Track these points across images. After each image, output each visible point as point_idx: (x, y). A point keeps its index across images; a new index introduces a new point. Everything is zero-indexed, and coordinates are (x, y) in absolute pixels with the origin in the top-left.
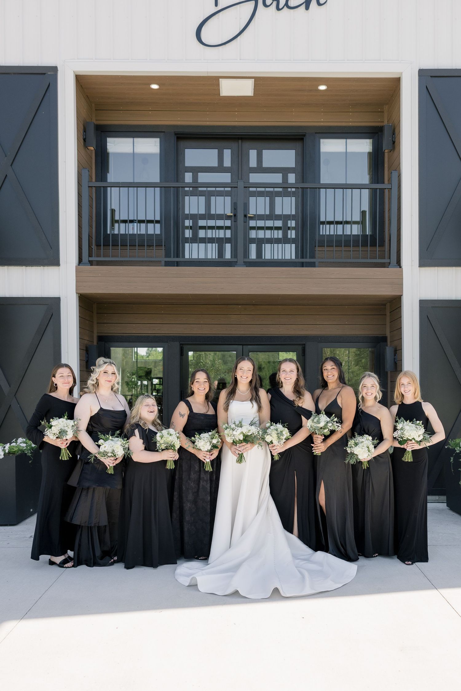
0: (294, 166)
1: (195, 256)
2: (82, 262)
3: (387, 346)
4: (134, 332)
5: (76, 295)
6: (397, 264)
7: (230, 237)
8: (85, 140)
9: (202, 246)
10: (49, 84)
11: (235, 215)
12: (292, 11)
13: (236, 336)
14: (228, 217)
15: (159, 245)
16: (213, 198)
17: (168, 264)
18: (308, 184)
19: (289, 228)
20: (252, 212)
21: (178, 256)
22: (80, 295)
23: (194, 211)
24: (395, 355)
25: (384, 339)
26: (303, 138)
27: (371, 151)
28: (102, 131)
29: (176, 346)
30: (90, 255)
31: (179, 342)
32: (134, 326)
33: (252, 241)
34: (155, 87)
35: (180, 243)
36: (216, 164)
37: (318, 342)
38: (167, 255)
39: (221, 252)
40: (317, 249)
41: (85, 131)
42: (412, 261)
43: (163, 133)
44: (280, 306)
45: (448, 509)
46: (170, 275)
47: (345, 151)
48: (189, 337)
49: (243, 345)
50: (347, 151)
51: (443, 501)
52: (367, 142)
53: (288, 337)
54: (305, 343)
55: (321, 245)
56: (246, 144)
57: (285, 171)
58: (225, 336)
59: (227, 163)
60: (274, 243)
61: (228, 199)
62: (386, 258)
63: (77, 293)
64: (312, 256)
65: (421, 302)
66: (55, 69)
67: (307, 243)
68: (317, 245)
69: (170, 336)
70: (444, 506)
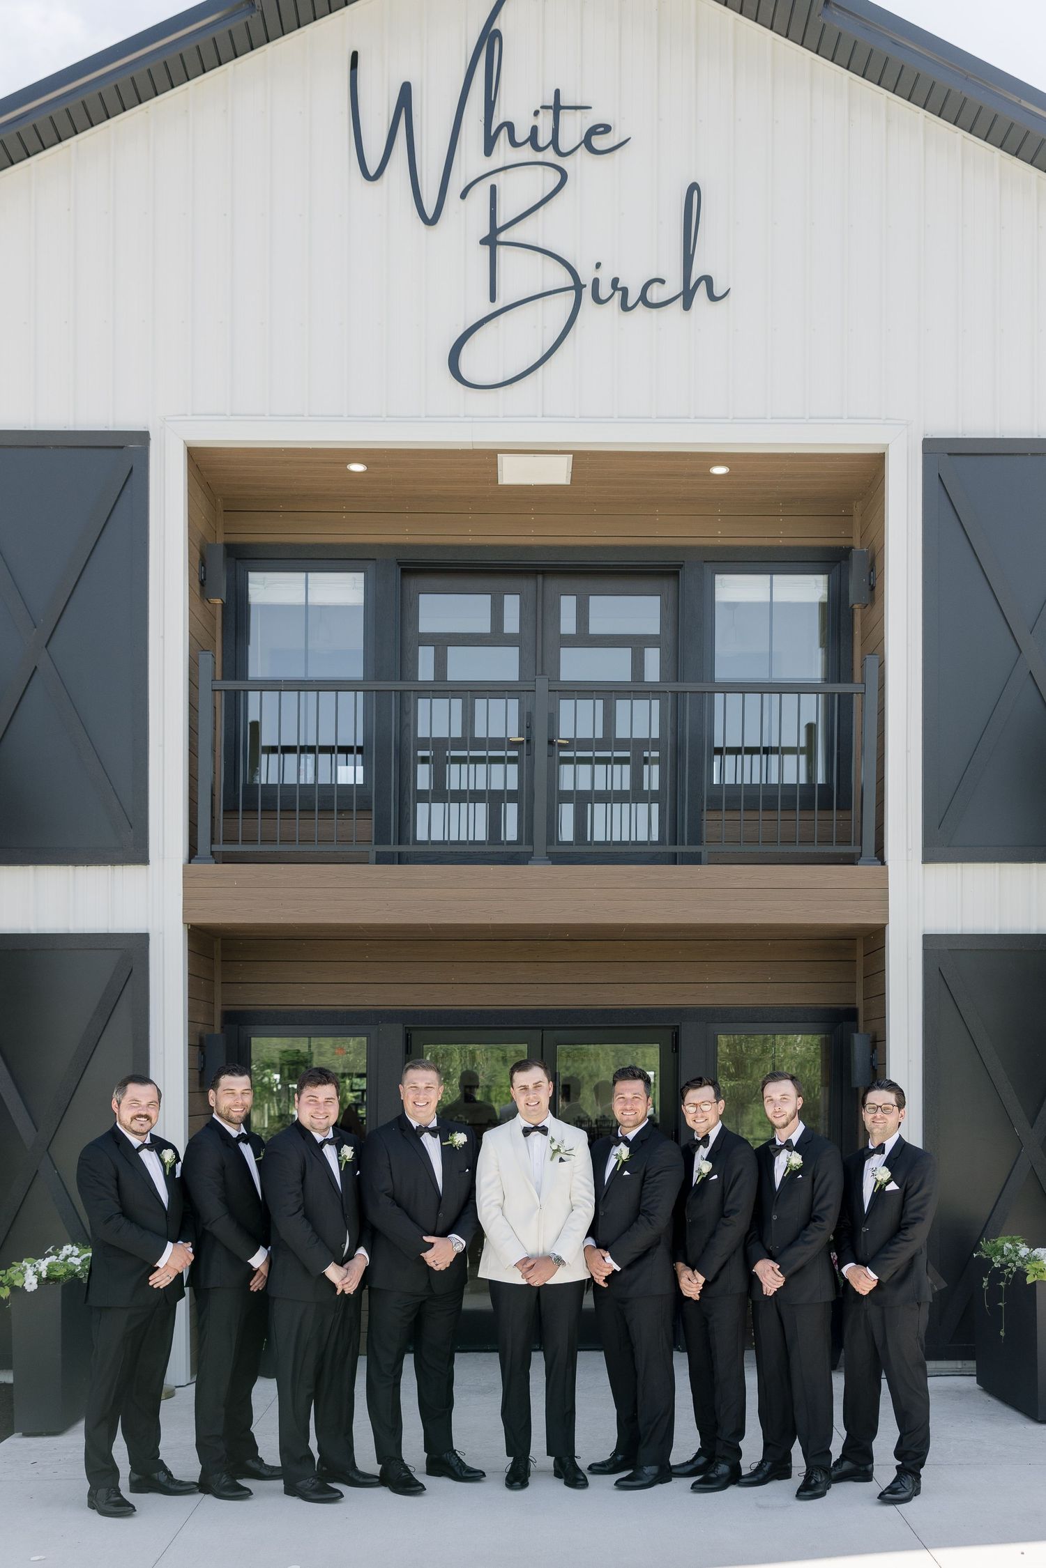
0: (658, 632)
2: (197, 854)
3: (857, 1031)
4: (304, 1002)
5: (184, 926)
6: (875, 855)
7: (516, 788)
8: (202, 583)
10: (132, 469)
11: (528, 741)
12: (654, 311)
13: (527, 1010)
14: (514, 745)
15: (361, 809)
16: (480, 704)
17: (382, 859)
18: (688, 684)
19: (646, 761)
20: (565, 732)
21: (402, 840)
22: (191, 926)
23: (440, 732)
24: (873, 1051)
25: (850, 1015)
26: (679, 571)
27: (826, 600)
28: (237, 559)
29: (397, 1032)
30: (213, 841)
31: (404, 1024)
32: (304, 988)
33: (567, 797)
34: (357, 468)
35: (407, 806)
36: (486, 628)
37: (708, 1022)
38: (381, 838)
39: (496, 825)
40: (705, 815)
41: (203, 563)
42: (908, 850)
43: (372, 562)
44: (624, 943)
45: (980, 1390)
46: (388, 883)
47: (769, 600)
48: (424, 1012)
49: (543, 1029)
50: (774, 600)
51: (971, 1371)
52: (816, 582)
53: (643, 1010)
54: (676, 1024)
55: (715, 805)
56: (553, 584)
57: (636, 644)
58: (504, 1010)
59: (512, 624)
60: (612, 801)
61: (514, 704)
62: (853, 843)
63: (184, 923)
64: (696, 839)
65: (927, 939)
66: (143, 437)
67: (683, 802)
68: (705, 810)
69: (383, 1011)
70: (971, 1382)
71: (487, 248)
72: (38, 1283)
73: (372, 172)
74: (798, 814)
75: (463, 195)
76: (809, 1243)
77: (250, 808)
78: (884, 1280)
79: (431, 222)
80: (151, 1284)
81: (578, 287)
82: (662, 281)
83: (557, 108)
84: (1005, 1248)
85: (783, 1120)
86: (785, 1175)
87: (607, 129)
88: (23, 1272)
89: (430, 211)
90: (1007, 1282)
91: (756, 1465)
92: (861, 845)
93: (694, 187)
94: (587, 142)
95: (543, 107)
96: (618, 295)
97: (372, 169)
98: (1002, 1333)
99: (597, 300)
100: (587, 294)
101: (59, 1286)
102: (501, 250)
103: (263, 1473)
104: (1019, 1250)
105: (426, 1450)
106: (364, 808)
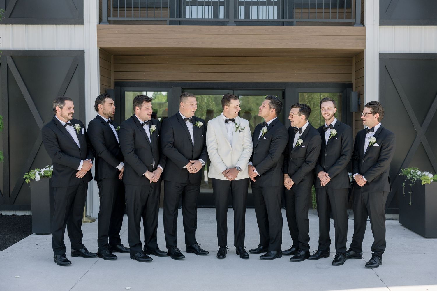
1: (194, 17)
2: (102, 21)
3: (352, 91)
4: (144, 79)
5: (97, 48)
6: (361, 23)
9: (200, 8)
15: (165, 7)
17: (172, 23)
21: (180, 16)
22: (101, 48)
24: (359, 99)
29: (179, 89)
30: (109, 16)
31: (181, 87)
32: (144, 73)
33: (242, 4)
35: (182, 6)
37: (295, 88)
38: (172, 16)
39: (216, 13)
40: (295, 10)
42: (373, 21)
44: (264, 58)
45: (401, 225)
46: (174, 32)
48: (189, 83)
49: (233, 90)
51: (397, 218)
53: (271, 83)
54: (283, 88)
55: (299, 7)
58: (219, 82)
60: (259, 5)
62: (352, 19)
63: (98, 47)
64: (291, 17)
65: (380, 54)
67: (286, 5)
68: (295, 7)
69: (174, 82)
70: (397, 223)
72: (40, 178)
74: (331, 10)
76: (341, 165)
78: (369, 181)
80: (77, 177)
84: (411, 172)
85: (329, 117)
86: (330, 138)
88: (35, 174)
90: (413, 184)
91: (316, 251)
92: (355, 19)
98: (410, 204)
101: (48, 179)
103: (122, 250)
104: (417, 172)
105: (186, 243)
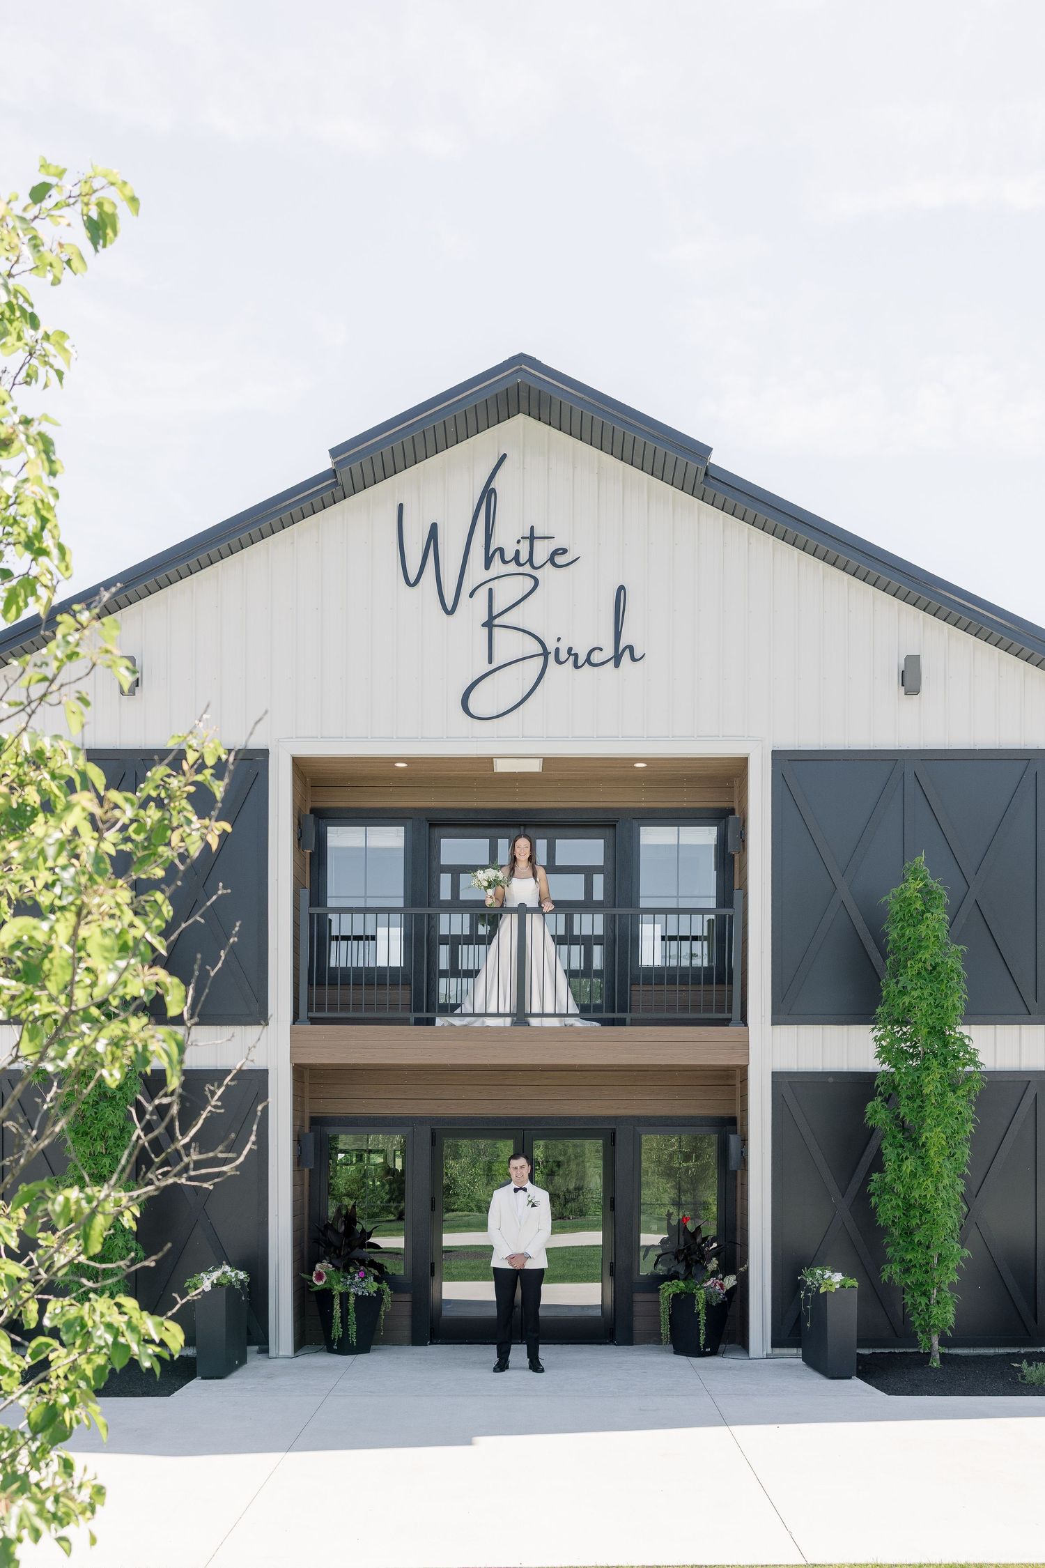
0: (602, 863)
2: (299, 1019)
3: (734, 1131)
5: (290, 1065)
6: (741, 1020)
8: (300, 839)
10: (258, 773)
12: (596, 668)
13: (512, 1118)
22: (295, 1064)
23: (453, 932)
24: (743, 1147)
25: (733, 1121)
26: (616, 824)
27: (717, 843)
28: (321, 818)
29: (424, 1131)
31: (429, 1126)
32: (363, 1102)
34: (401, 765)
35: (433, 981)
36: (486, 860)
37: (635, 1126)
41: (300, 827)
42: (762, 1016)
43: (409, 819)
45: (805, 1366)
47: (677, 843)
48: (444, 1118)
49: (523, 1130)
50: (681, 843)
52: (709, 831)
53: (591, 1118)
54: (613, 1127)
57: (588, 871)
58: (498, 1117)
62: (725, 1012)
64: (623, 1008)
65: (775, 1074)
66: (265, 753)
68: (630, 983)
69: (416, 1117)
70: (800, 1362)
71: (486, 630)
72: (212, 1287)
73: (412, 580)
75: (471, 595)
77: (333, 983)
79: (449, 613)
81: (546, 653)
82: (601, 649)
83: (532, 538)
87: (565, 551)
89: (449, 606)
90: (813, 1293)
92: (731, 1012)
93: (622, 588)
94: (551, 560)
95: (522, 538)
96: (572, 658)
97: (412, 579)
99: (558, 662)
100: (551, 658)
101: (225, 1290)
102: (495, 630)
106: (407, 983)
